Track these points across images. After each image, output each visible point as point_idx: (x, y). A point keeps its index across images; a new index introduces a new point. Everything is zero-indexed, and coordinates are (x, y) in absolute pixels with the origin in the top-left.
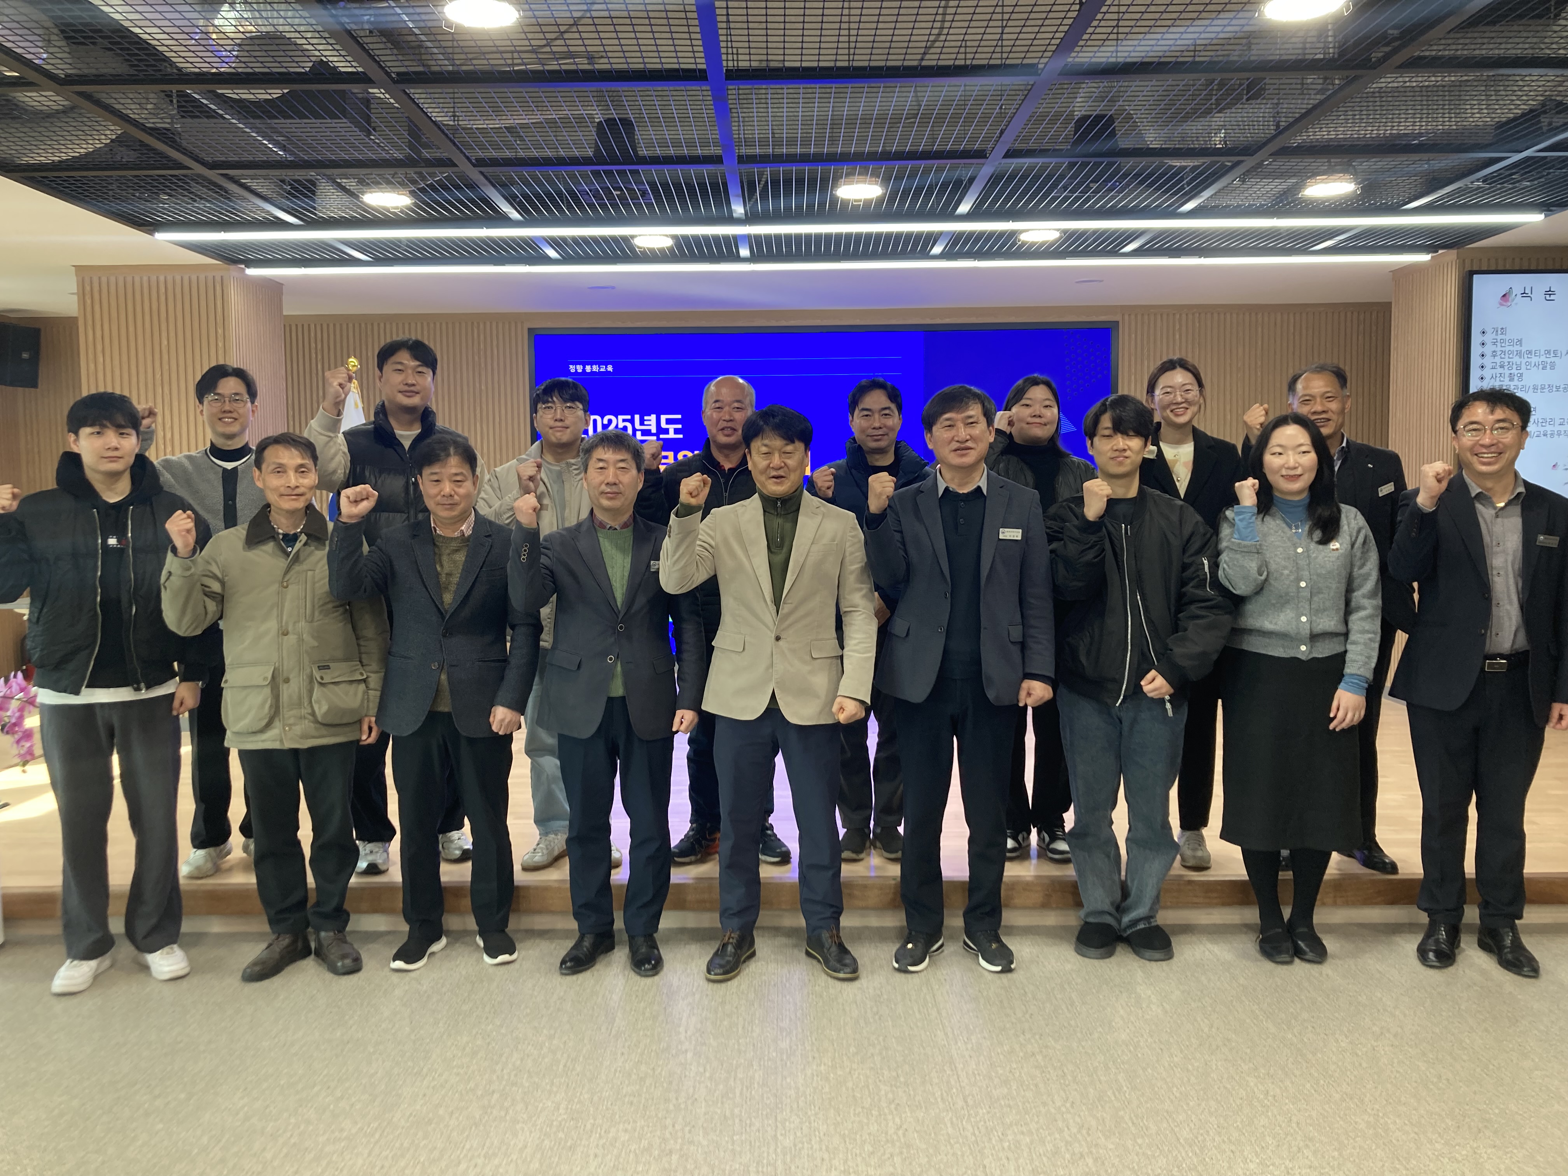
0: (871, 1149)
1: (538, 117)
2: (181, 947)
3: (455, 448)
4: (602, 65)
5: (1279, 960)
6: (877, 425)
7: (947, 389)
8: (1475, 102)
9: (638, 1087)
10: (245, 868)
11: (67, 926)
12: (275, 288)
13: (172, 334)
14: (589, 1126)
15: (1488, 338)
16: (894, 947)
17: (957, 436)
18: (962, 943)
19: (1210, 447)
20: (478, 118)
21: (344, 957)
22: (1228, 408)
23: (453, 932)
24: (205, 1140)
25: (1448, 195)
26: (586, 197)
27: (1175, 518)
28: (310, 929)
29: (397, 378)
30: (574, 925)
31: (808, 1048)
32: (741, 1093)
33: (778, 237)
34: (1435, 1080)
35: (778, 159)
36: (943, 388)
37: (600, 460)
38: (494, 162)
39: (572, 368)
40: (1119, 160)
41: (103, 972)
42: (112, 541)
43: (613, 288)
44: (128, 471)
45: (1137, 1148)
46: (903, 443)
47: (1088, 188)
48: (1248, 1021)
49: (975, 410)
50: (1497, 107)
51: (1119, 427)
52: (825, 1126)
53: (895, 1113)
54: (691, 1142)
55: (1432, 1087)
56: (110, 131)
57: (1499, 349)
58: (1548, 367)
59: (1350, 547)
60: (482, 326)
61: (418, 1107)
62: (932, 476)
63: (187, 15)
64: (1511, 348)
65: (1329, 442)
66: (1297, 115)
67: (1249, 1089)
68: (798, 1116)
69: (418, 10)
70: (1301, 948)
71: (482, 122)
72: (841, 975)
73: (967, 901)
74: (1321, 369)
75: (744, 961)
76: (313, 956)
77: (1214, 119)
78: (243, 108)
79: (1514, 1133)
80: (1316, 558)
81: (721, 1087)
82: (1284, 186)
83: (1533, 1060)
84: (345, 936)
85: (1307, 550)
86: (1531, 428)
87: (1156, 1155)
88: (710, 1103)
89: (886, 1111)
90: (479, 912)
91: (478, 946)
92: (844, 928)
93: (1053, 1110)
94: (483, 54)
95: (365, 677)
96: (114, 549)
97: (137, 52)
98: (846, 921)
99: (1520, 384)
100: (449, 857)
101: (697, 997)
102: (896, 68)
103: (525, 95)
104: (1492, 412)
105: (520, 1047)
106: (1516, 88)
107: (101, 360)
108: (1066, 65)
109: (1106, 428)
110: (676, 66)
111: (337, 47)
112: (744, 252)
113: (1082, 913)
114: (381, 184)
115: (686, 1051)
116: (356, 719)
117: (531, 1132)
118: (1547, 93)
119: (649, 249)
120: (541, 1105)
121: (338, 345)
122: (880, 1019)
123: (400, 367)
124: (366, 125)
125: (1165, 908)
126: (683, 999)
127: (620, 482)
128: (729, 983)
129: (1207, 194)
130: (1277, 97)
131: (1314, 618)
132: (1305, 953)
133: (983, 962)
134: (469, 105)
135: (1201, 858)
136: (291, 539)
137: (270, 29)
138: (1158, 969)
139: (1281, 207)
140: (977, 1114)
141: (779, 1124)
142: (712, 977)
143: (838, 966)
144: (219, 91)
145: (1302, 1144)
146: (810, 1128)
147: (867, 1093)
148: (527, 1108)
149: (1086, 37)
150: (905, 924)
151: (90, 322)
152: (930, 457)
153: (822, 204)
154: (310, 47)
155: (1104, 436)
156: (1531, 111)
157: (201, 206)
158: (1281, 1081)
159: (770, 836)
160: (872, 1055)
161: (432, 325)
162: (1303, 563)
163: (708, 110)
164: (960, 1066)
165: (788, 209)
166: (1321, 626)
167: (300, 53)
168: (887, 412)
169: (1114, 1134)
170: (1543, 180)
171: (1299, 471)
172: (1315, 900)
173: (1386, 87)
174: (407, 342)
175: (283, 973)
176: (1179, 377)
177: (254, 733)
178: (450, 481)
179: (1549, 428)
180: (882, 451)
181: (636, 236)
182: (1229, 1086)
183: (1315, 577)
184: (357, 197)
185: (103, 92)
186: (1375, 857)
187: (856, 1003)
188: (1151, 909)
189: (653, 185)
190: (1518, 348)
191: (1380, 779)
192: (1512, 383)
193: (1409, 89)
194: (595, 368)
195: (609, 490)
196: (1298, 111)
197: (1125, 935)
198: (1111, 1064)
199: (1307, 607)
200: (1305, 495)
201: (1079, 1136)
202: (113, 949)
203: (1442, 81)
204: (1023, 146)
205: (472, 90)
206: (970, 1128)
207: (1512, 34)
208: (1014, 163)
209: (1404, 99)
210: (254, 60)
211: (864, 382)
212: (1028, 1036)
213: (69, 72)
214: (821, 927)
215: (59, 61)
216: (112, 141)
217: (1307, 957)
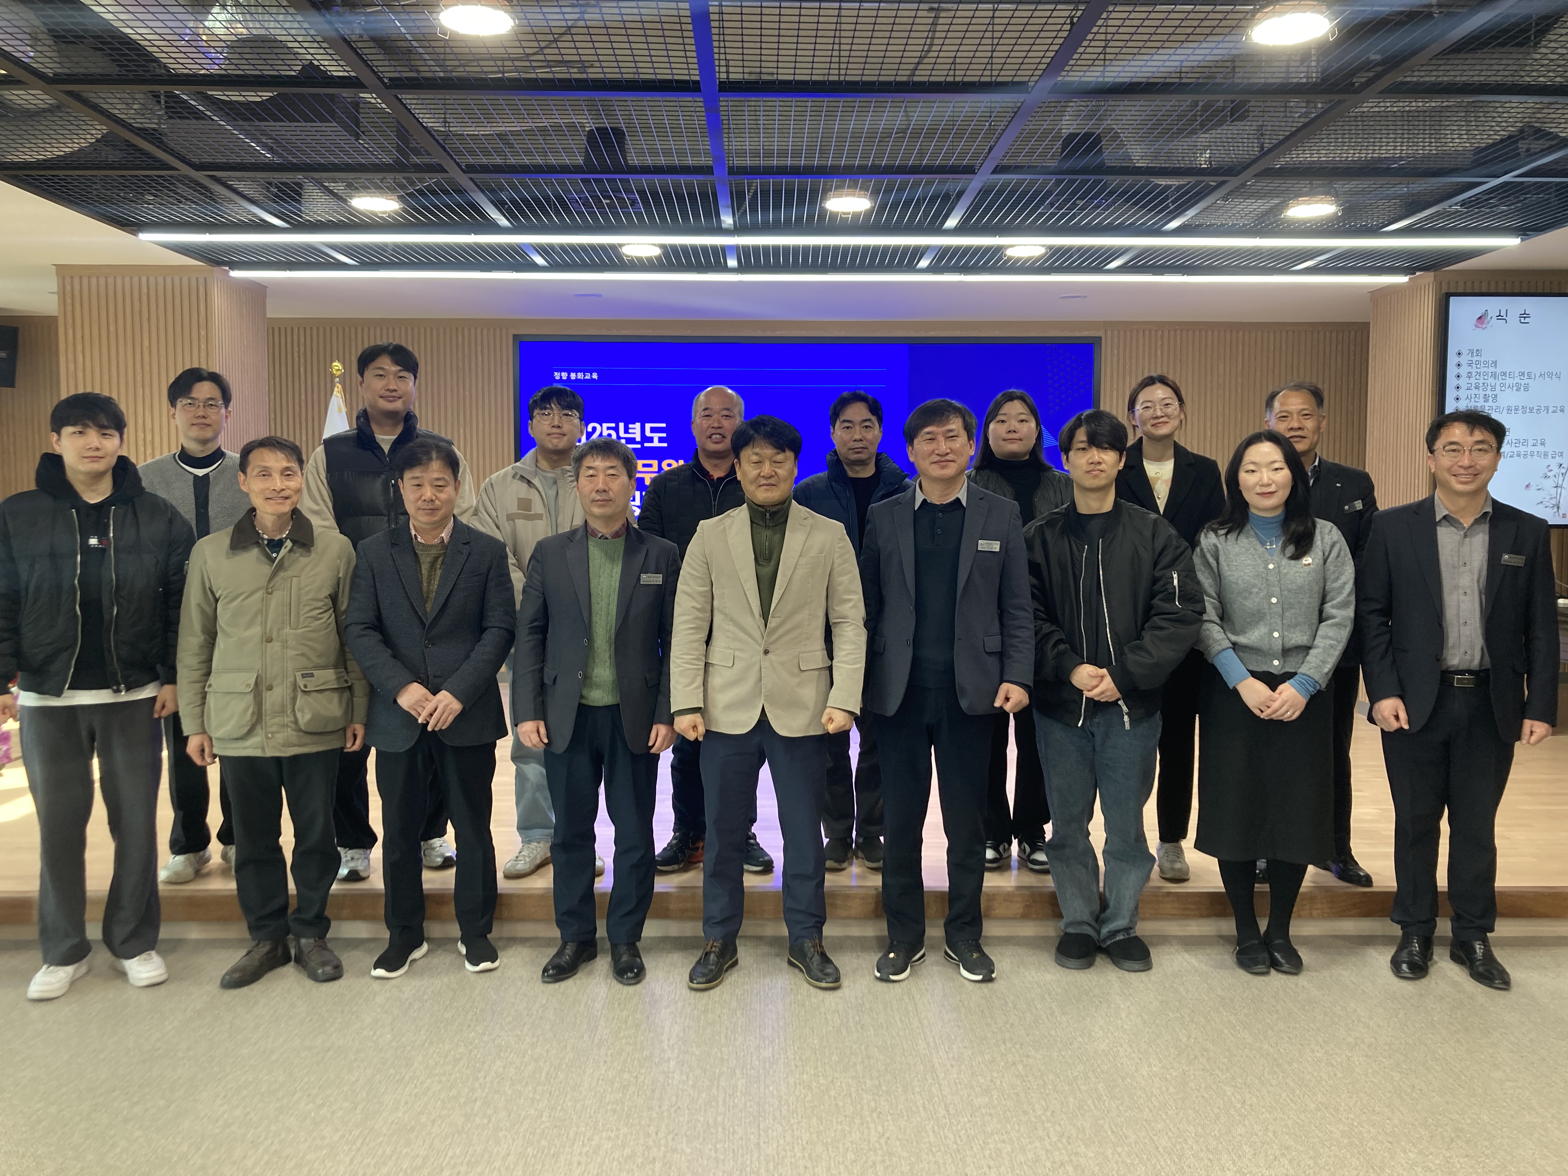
0: (853, 1157)
1: (530, 124)
2: (158, 953)
3: (438, 452)
4: (594, 74)
5: (1255, 971)
6: (857, 437)
7: (929, 402)
8: (1455, 128)
9: (620, 1095)
10: (224, 872)
11: (43, 931)
12: (259, 290)
13: (154, 335)
14: (571, 1135)
15: (1464, 360)
16: (876, 957)
17: (938, 449)
18: (943, 954)
19: (1189, 465)
20: (470, 124)
21: (324, 964)
22: (1208, 425)
23: (433, 939)
24: (185, 1148)
25: (1427, 218)
26: (576, 205)
27: (1148, 533)
28: (290, 936)
29: (379, 385)
30: (556, 933)
31: (791, 1057)
32: (724, 1101)
33: (766, 248)
34: (1409, 1090)
35: (769, 171)
36: (924, 401)
37: (590, 468)
38: (485, 169)
39: (557, 375)
40: (1106, 178)
41: (81, 977)
42: (93, 541)
43: (600, 296)
44: (110, 472)
45: (1117, 1156)
46: (884, 455)
47: (1075, 205)
48: (1226, 1031)
49: (955, 424)
50: (1476, 132)
51: (1094, 441)
52: (808, 1135)
53: (877, 1121)
54: (674, 1150)
55: (1405, 1097)
56: (97, 130)
57: (1474, 370)
58: (1522, 389)
59: (1322, 562)
60: (466, 332)
61: (400, 1114)
62: (912, 488)
63: (180, 17)
64: (1486, 369)
65: (1303, 459)
66: (1281, 138)
67: (1226, 1098)
68: (781, 1124)
69: (413, 16)
70: (1278, 960)
71: (473, 129)
72: (824, 985)
73: (947, 910)
74: (1298, 387)
75: (727, 970)
76: (292, 963)
77: (1200, 140)
78: (233, 111)
79: (1487, 1143)
80: (1286, 574)
81: (704, 1095)
82: (1267, 206)
83: (1504, 1071)
84: (325, 943)
85: (1278, 566)
86: (1505, 448)
87: (1136, 1162)
88: (693, 1111)
89: (869, 1119)
90: (463, 918)
91: (460, 953)
92: (827, 937)
93: (1033, 1119)
94: (477, 58)
95: (349, 684)
96: (95, 549)
97: (127, 52)
98: (828, 930)
99: (1494, 405)
100: (431, 865)
101: (680, 1005)
102: (889, 83)
103: (518, 102)
104: (1472, 433)
105: (502, 1054)
106: (1495, 115)
107: (81, 359)
108: (1056, 84)
109: (1082, 442)
110: (670, 77)
111: (330, 51)
112: (732, 263)
113: (1062, 924)
114: (370, 188)
115: (669, 1059)
116: (340, 727)
117: (514, 1140)
118: (1526, 120)
119: (636, 258)
120: (524, 1113)
121: (321, 349)
122: (862, 1028)
123: (381, 372)
124: (355, 128)
125: (1144, 919)
126: (666, 1008)
127: (610, 489)
128: (712, 992)
129: (1191, 213)
130: (1263, 119)
131: (1286, 633)
132: (1281, 965)
133: (964, 973)
134: (461, 111)
135: (1180, 870)
136: (276, 545)
137: (263, 32)
138: (1136, 980)
139: (1264, 227)
140: (959, 1122)
141: (762, 1133)
142: (695, 986)
143: (820, 975)
144: (210, 93)
145: (1278, 1152)
146: (793, 1137)
147: (849, 1101)
148: (510, 1116)
149: (1076, 56)
150: (886, 933)
151: (70, 321)
152: (911, 470)
153: (811, 217)
154: (303, 51)
155: (1079, 449)
156: (1510, 137)
157: (186, 207)
158: (1258, 1091)
159: (753, 845)
160: (855, 1064)
161: (416, 330)
162: (1273, 579)
163: (699, 120)
164: (942, 1076)
165: (777, 220)
166: (1293, 642)
167: (293, 57)
168: (868, 424)
169: (1094, 1143)
170: (1519, 205)
171: (1273, 488)
172: (1291, 912)
173: (1368, 112)
174: (387, 347)
175: (262, 980)
176: (1160, 392)
177: (237, 739)
178: (432, 485)
179: (1522, 449)
180: (862, 463)
181: (624, 245)
182: (1207, 1096)
183: (1286, 593)
184: (345, 201)
185: (89, 92)
186: (1351, 870)
187: (838, 1011)
188: (1131, 921)
189: (642, 193)
190: (1492, 369)
191: (1353, 793)
192: (1487, 404)
193: (1390, 114)
194: (580, 376)
195: (598, 498)
196: (1281, 133)
197: (1104, 946)
198: (1090, 1074)
199: (1280, 623)
200: (1279, 511)
201: (1059, 1144)
202: (90, 954)
203: (1423, 106)
204: (1012, 162)
205: (465, 97)
206: (951, 1136)
207: (1493, 62)
208: (1003, 177)
209: (1385, 123)
210: (246, 62)
211: (845, 394)
212: (1009, 1045)
213: (58, 71)
214: (802, 937)
215: (48, 60)
216: (98, 140)
217: (1284, 969)
